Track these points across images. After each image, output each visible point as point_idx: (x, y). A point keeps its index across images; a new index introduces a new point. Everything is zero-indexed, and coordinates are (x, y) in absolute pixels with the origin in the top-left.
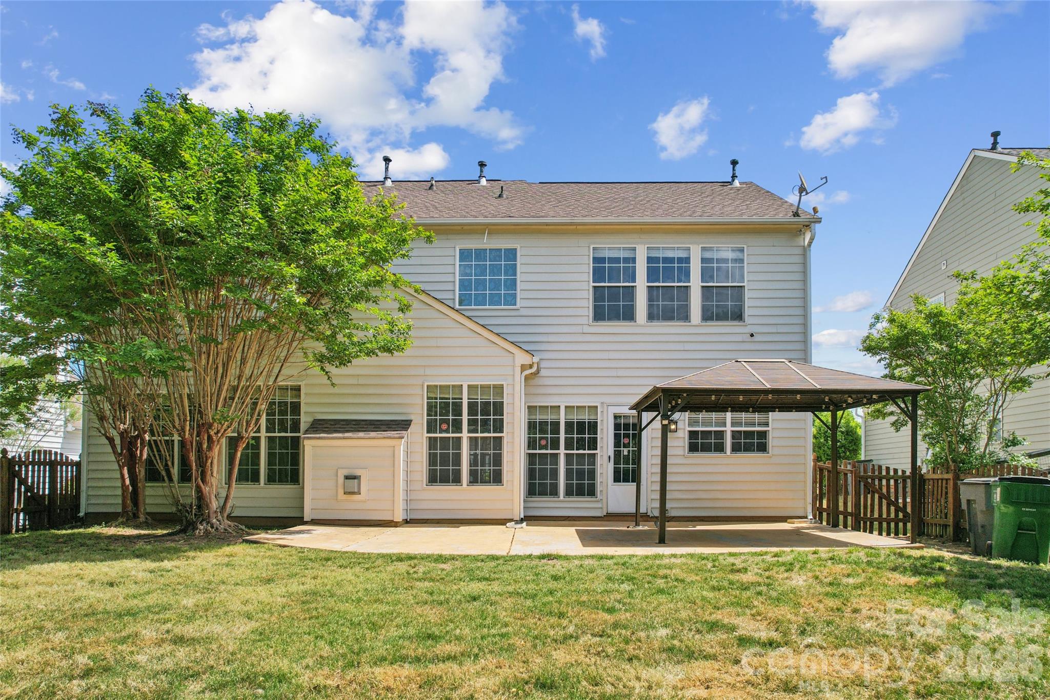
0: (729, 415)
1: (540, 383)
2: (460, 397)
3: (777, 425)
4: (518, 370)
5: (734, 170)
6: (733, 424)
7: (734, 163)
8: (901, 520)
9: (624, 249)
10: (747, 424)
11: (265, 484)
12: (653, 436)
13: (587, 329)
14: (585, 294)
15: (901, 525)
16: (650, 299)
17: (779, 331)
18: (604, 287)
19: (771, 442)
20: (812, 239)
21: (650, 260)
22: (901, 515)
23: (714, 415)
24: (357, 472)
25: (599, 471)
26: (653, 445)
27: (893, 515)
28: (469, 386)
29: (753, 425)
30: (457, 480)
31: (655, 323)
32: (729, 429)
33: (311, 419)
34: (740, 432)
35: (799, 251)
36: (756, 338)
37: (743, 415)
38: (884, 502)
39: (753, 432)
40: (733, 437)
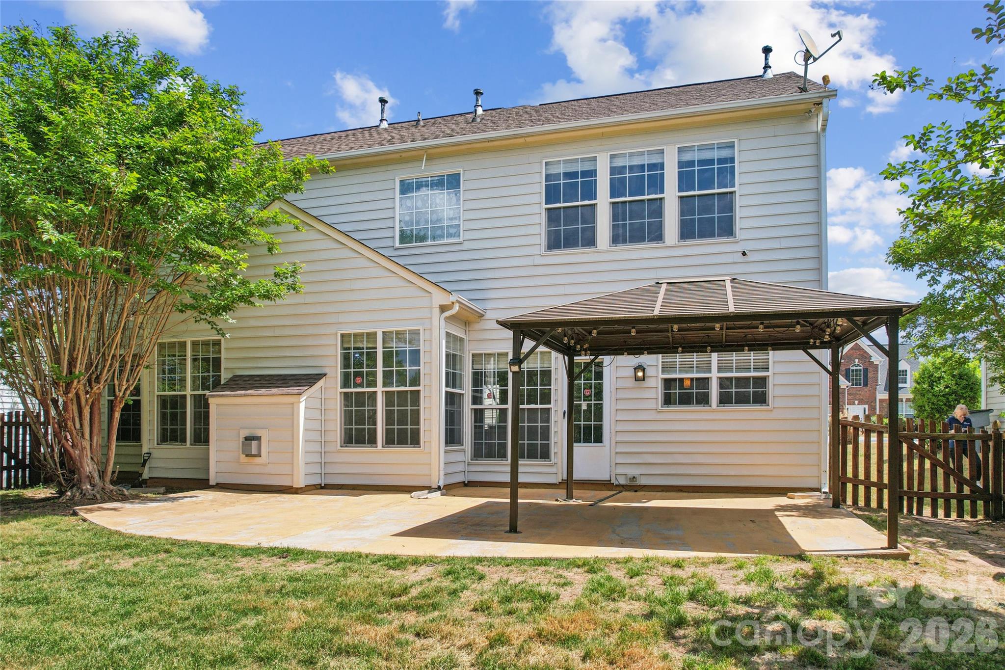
0: (715, 356)
1: (486, 327)
2: (374, 346)
3: (779, 368)
4: (437, 311)
5: (766, 59)
6: (720, 370)
7: (767, 50)
8: (967, 497)
9: (583, 160)
10: (738, 369)
11: (191, 445)
12: (618, 386)
13: (539, 260)
14: (536, 219)
15: (967, 503)
16: (615, 217)
17: (782, 246)
18: (560, 208)
19: (772, 391)
20: (825, 120)
21: (613, 170)
22: (966, 490)
23: (695, 358)
24: (258, 433)
25: (553, 429)
26: (618, 397)
27: (953, 490)
28: (384, 333)
29: (748, 369)
30: (373, 441)
31: (621, 247)
32: (714, 375)
33: (230, 376)
34: (730, 379)
35: (811, 139)
36: (750, 257)
37: (734, 357)
38: (940, 471)
39: (748, 378)
40: (721, 386)
